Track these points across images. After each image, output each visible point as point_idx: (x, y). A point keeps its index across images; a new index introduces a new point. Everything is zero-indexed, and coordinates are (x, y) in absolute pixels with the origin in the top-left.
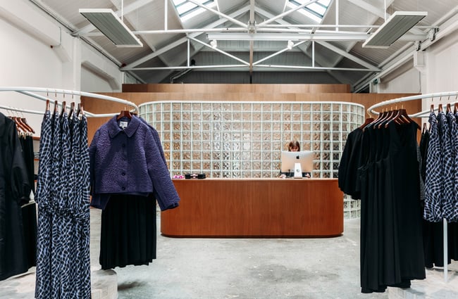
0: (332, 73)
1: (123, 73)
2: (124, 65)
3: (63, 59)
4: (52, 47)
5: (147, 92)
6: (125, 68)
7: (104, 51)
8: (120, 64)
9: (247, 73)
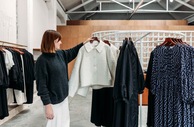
0: (171, 14)
1: (67, 15)
2: (67, 10)
3: (49, 8)
4: (46, 2)
5: (79, 25)
6: (67, 12)
7: (61, 3)
8: (65, 10)
9: (125, 14)
